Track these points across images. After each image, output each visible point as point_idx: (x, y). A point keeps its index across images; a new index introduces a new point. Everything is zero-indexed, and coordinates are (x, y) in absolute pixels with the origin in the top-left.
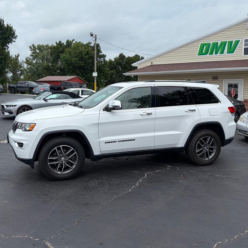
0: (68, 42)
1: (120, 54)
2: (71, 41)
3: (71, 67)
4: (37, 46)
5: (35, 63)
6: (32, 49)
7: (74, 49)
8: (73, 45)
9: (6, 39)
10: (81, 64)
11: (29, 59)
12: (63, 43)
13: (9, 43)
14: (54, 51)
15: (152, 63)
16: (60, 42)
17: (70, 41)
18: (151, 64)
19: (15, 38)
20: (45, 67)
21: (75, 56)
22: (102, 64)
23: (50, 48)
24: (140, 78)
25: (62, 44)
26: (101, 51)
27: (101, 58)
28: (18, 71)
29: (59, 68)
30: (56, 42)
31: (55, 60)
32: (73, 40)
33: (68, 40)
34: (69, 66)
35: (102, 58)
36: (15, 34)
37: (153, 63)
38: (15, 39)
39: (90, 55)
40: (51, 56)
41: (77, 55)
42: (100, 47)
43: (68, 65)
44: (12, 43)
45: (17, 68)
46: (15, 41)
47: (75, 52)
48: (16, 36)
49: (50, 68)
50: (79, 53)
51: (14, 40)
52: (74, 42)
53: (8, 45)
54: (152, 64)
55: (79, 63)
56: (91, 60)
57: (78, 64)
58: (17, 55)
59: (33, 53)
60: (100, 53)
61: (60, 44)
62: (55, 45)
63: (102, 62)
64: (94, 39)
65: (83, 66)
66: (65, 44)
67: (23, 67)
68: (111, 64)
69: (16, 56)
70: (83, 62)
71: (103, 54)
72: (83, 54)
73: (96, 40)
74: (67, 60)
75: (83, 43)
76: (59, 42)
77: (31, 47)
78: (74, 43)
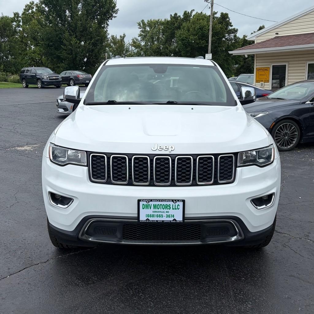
0: (186, 14)
1: (260, 27)
2: (190, 13)
3: (189, 49)
4: (147, 23)
5: (144, 45)
6: (140, 26)
7: (194, 23)
8: (192, 17)
9: (105, 15)
10: (201, 43)
11: (136, 40)
12: (179, 16)
13: (109, 20)
14: (167, 27)
15: (277, 34)
16: (176, 14)
17: (188, 12)
18: (275, 36)
19: (116, 12)
20: (155, 51)
21: (195, 33)
22: (231, 42)
23: (162, 24)
24: (258, 59)
25: (177, 18)
26: (231, 23)
27: (231, 34)
28: (124, 56)
29: (172, 51)
30: (171, 15)
31: (168, 40)
32: (192, 11)
33: (185, 12)
34: (187, 47)
35: (233, 34)
36: (115, 8)
37: (279, 33)
38: (116, 14)
39: (214, 31)
40: (164, 34)
41: (197, 32)
42: (229, 18)
43: (185, 46)
44: (111, 19)
45: (123, 52)
46: (116, 17)
47: (195, 28)
48: (117, 9)
49: (162, 52)
50: (200, 28)
51: (114, 15)
52: (194, 13)
53: (108, 23)
54: (277, 36)
55: (198, 42)
56: (216, 37)
57: (198, 44)
58: (122, 35)
59: (142, 31)
60: (230, 27)
61: (175, 17)
62: (169, 19)
63: (231, 40)
64: (210, 5)
65: (204, 46)
66: (182, 17)
67: (130, 51)
68: (246, 42)
69: (121, 37)
70: (205, 41)
71: (234, 28)
72: (205, 31)
73: (212, 6)
74: (183, 40)
75: (205, 14)
76: (174, 15)
77: (139, 25)
78: (194, 15)
